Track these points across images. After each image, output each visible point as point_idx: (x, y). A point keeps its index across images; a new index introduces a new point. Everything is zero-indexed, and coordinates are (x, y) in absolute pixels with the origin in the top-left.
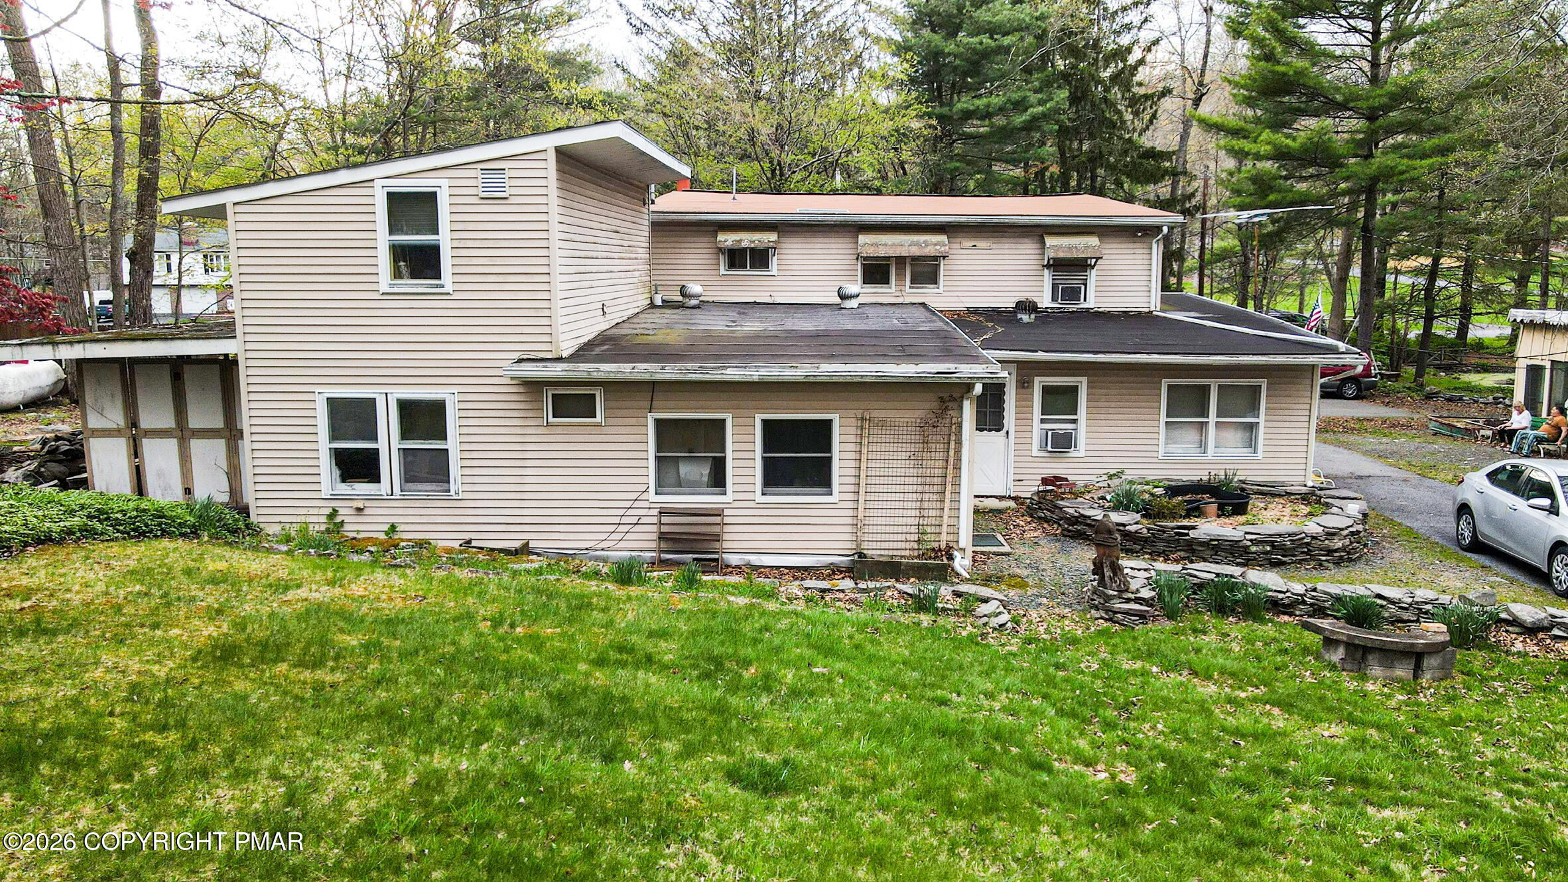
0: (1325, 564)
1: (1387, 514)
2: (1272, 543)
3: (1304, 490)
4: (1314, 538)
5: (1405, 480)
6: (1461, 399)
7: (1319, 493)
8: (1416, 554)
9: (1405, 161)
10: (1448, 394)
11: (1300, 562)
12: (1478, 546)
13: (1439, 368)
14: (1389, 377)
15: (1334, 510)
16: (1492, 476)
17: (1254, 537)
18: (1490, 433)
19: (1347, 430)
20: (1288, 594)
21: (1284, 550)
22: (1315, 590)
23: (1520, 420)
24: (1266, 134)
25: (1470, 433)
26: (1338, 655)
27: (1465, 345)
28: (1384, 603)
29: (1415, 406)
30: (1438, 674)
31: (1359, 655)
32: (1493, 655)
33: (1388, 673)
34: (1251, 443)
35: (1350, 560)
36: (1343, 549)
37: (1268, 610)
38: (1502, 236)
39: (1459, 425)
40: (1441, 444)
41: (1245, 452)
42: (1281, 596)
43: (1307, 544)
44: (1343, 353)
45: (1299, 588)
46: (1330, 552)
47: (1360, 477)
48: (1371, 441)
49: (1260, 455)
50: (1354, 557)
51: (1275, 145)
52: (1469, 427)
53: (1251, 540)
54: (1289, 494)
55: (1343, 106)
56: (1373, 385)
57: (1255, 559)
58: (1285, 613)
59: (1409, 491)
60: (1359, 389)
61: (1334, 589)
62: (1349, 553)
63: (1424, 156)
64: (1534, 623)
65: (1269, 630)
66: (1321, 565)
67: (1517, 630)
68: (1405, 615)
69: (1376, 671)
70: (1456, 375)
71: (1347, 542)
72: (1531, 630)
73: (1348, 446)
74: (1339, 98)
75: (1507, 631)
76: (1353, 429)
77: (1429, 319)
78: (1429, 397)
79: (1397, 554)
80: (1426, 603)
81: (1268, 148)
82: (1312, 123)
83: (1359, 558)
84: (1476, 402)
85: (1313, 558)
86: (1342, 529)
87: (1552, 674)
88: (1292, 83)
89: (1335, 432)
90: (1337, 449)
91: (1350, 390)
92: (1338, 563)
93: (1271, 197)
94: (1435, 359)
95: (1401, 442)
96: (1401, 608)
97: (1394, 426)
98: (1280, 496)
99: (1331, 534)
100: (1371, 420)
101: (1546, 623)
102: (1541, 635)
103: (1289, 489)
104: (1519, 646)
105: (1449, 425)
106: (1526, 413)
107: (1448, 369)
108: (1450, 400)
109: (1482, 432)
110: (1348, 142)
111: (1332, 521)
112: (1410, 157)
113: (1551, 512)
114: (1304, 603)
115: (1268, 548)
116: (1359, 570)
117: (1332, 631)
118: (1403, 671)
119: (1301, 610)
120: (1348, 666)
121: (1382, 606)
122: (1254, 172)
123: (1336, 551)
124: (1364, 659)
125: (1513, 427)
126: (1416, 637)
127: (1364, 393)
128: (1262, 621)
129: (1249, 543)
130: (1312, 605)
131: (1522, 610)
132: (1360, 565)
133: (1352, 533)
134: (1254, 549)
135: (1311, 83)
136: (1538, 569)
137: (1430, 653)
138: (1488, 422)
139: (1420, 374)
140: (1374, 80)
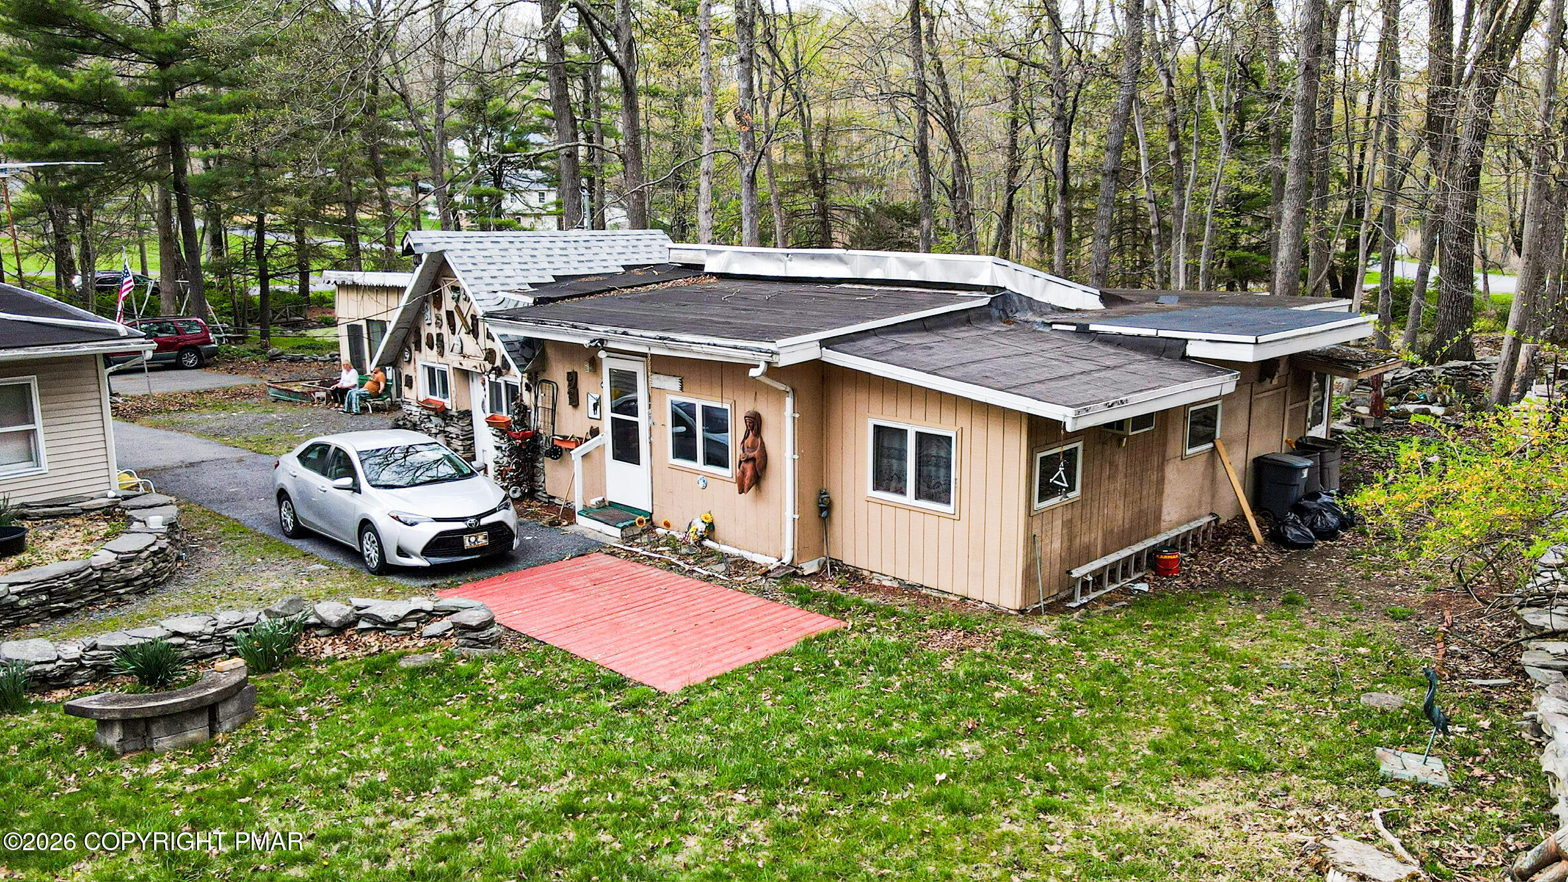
0: (126, 597)
1: (214, 508)
2: (48, 591)
3: (105, 502)
4: (104, 570)
5: (240, 460)
6: (301, 359)
7: (123, 503)
8: (238, 556)
9: (202, 114)
10: (290, 355)
11: (91, 603)
12: (301, 532)
13: (287, 325)
14: (236, 340)
15: (136, 526)
16: (303, 458)
17: (21, 588)
18: (323, 394)
19: (184, 407)
20: (60, 663)
21: (68, 596)
22: (95, 647)
23: (349, 378)
24: (32, 70)
25: (306, 396)
26: (113, 738)
27: (308, 300)
28: (181, 640)
29: (258, 372)
30: (238, 719)
31: (141, 729)
32: (301, 671)
33: (179, 739)
34: (31, 456)
35: (157, 584)
36: (146, 573)
37: (33, 690)
38: (308, 197)
39: (295, 389)
40: (281, 412)
41: (24, 468)
42: (48, 667)
43: (97, 580)
44: (125, 338)
45: (72, 650)
46: (128, 582)
47: (192, 465)
48: (211, 418)
49: (45, 467)
50: (161, 579)
51: (46, 84)
52: (306, 390)
53: (18, 594)
54: (87, 511)
55: (126, 47)
56: (215, 352)
57: (28, 615)
58: (58, 687)
59: (243, 473)
60: (200, 357)
61: (120, 639)
62: (154, 577)
63: (221, 111)
64: (339, 622)
65: (34, 721)
66: (119, 600)
67: (326, 632)
68: (209, 649)
69: (164, 742)
70: (303, 332)
71: (149, 565)
72: (339, 630)
73: (182, 428)
74: (120, 37)
75: (317, 636)
76: (191, 405)
77: (264, 279)
78: (273, 359)
79: (217, 560)
80: (230, 628)
81: (39, 86)
82: (91, 62)
83: (168, 579)
84: (316, 360)
85: (108, 594)
86: (140, 552)
87: (357, 677)
88: (55, 14)
89: (169, 412)
90: (169, 433)
91: (191, 360)
92: (141, 592)
93: (53, 145)
94: (282, 317)
95: (241, 415)
96: (202, 641)
97: (235, 396)
98: (76, 515)
99: (126, 561)
100: (212, 392)
101: (351, 618)
102: (349, 632)
103: (86, 505)
104: (328, 651)
105: (286, 390)
106: (354, 372)
107: (295, 326)
108: (292, 360)
109: (318, 394)
110: (139, 88)
111: (128, 543)
112: (208, 110)
113: (355, 491)
114: (82, 667)
115: (44, 598)
116: (172, 595)
117: (101, 711)
118: (196, 732)
119: (80, 677)
120: (130, 746)
121: (180, 646)
122: (24, 113)
123: (137, 579)
124: (148, 729)
125: (346, 385)
126: (207, 687)
127: (206, 361)
128: (24, 708)
129: (16, 598)
130: (93, 667)
131: (328, 610)
132: (172, 587)
133: (155, 553)
134: (24, 603)
135: (79, 16)
136: (353, 549)
137: (226, 700)
138: (323, 383)
139: (265, 335)
140: (156, 21)
